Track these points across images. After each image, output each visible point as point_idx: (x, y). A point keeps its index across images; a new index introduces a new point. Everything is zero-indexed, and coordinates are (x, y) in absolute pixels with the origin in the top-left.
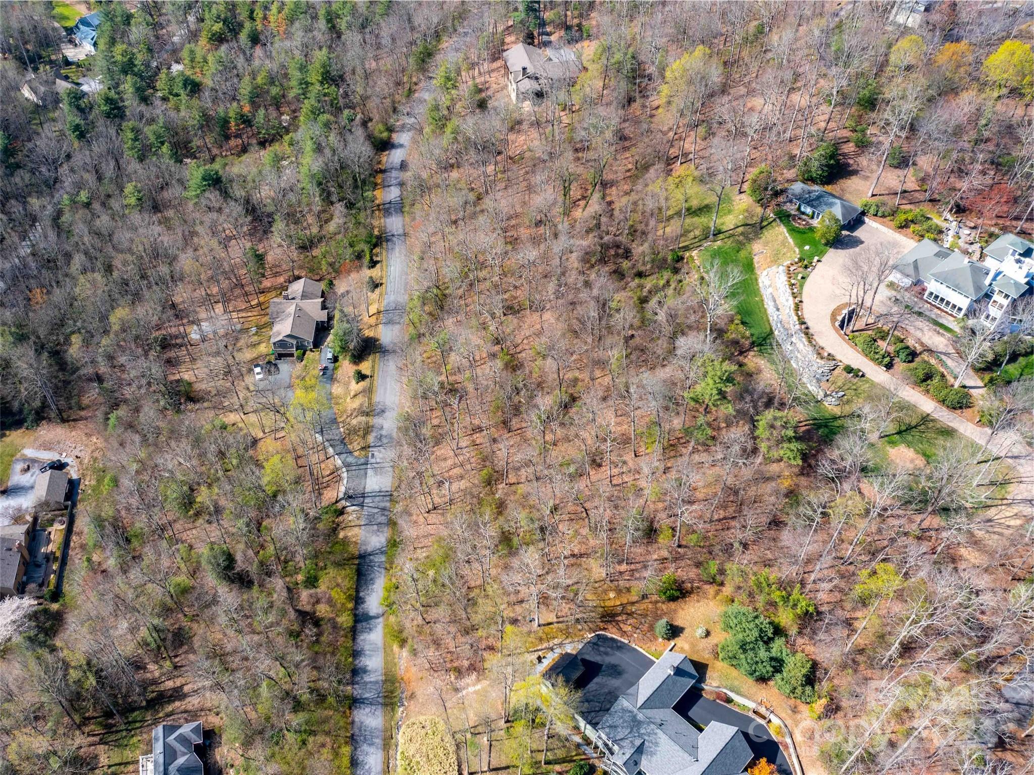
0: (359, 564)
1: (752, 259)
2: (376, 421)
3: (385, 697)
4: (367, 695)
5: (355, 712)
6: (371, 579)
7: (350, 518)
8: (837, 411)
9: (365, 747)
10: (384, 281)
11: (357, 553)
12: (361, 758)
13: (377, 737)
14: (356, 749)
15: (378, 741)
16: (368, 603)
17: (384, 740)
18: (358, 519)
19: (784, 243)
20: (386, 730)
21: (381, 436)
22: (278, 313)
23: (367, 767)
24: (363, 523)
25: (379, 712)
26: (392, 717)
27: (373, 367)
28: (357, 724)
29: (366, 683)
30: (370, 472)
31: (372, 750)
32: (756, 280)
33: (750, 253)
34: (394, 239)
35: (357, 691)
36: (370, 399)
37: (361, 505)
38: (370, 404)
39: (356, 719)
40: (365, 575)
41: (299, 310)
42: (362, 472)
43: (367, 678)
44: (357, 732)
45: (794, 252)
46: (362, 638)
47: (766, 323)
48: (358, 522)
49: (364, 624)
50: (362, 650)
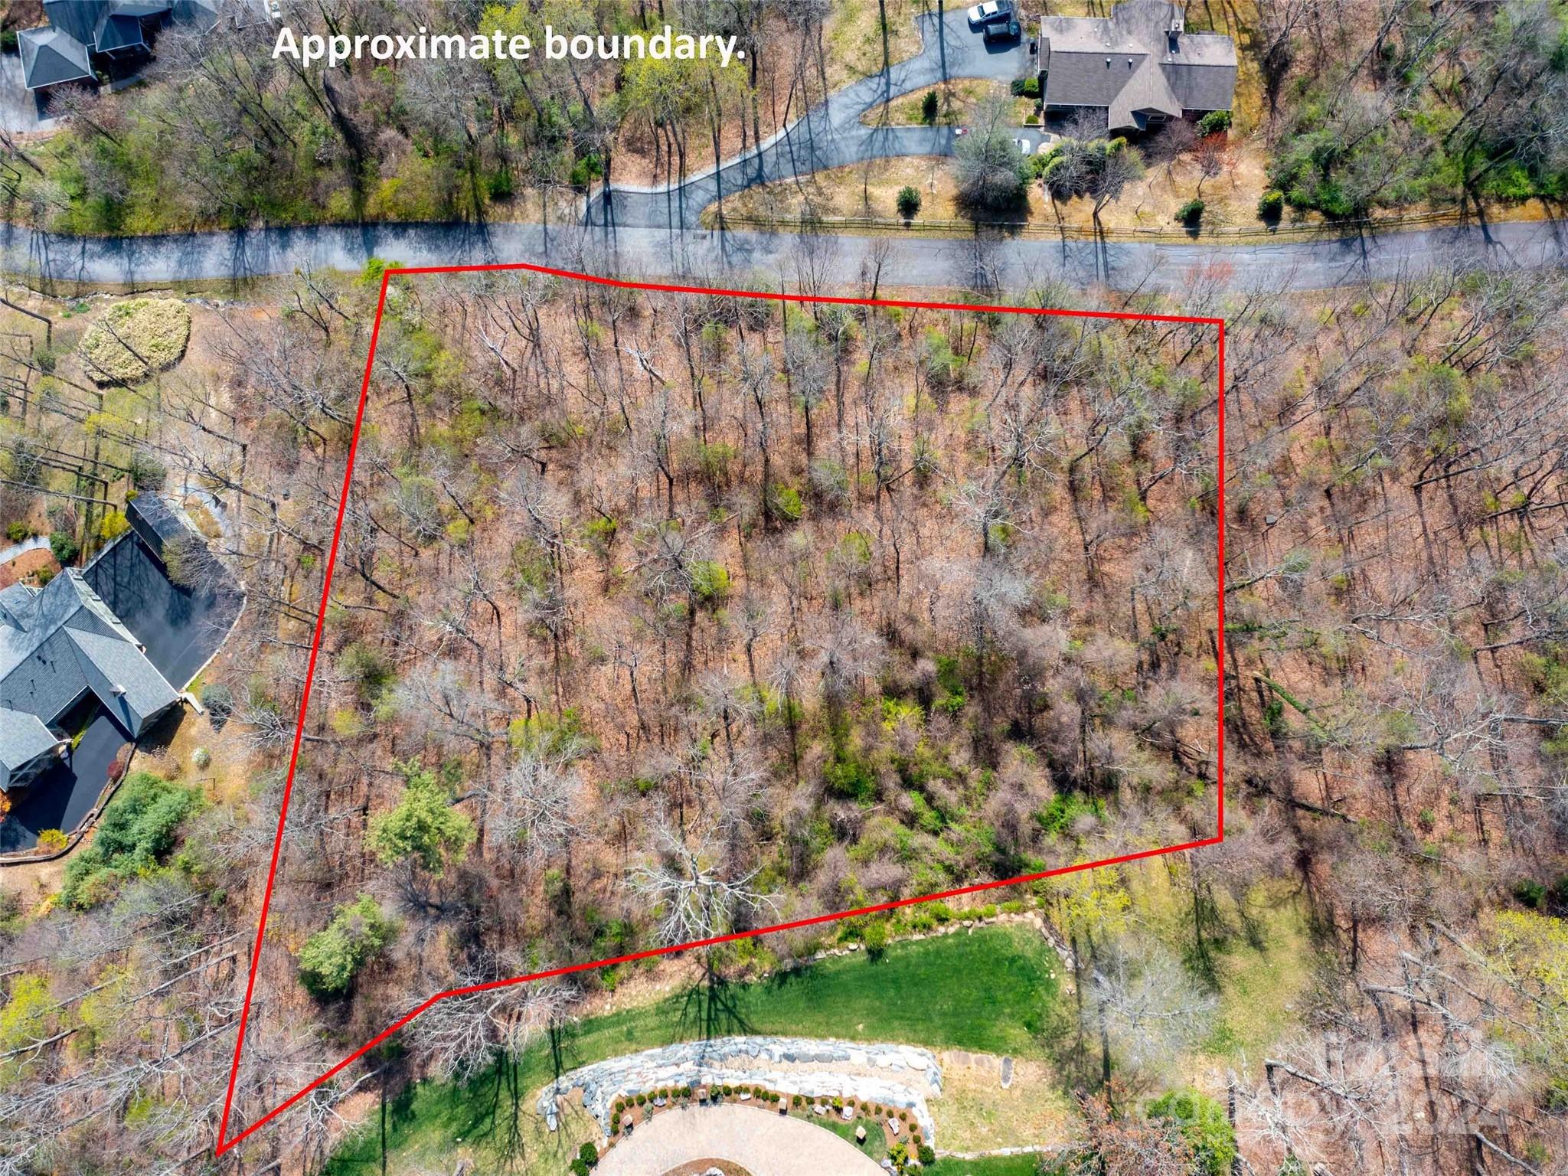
0: (467, 224)
1: (998, 1051)
2: (788, 240)
3: (245, 279)
4: (248, 252)
5: (225, 237)
6: (438, 247)
7: (563, 204)
8: (528, 1105)
9: (176, 255)
10: (1203, 239)
11: (490, 220)
12: (163, 249)
13: (190, 271)
14: (176, 241)
15: (184, 274)
16: (395, 243)
17: (186, 282)
18: (559, 218)
19: (1008, 1134)
20: (198, 283)
21: (750, 251)
22: (1127, 21)
23: (151, 259)
24: (550, 226)
25: (225, 272)
26: (217, 292)
27: (935, 227)
28: (207, 240)
29: (266, 249)
30: (663, 233)
31: (173, 264)
32: (926, 1043)
33: (1015, 1051)
34: (1350, 259)
35: (255, 236)
36: (846, 225)
37: (588, 222)
38: (833, 226)
39: (215, 239)
40: (446, 236)
41: (1131, 64)
42: (664, 219)
43: (273, 250)
44: (198, 241)
45: (967, 1149)
46: (338, 238)
47: (778, 1027)
48: (552, 218)
49: (360, 240)
50: (318, 240)
